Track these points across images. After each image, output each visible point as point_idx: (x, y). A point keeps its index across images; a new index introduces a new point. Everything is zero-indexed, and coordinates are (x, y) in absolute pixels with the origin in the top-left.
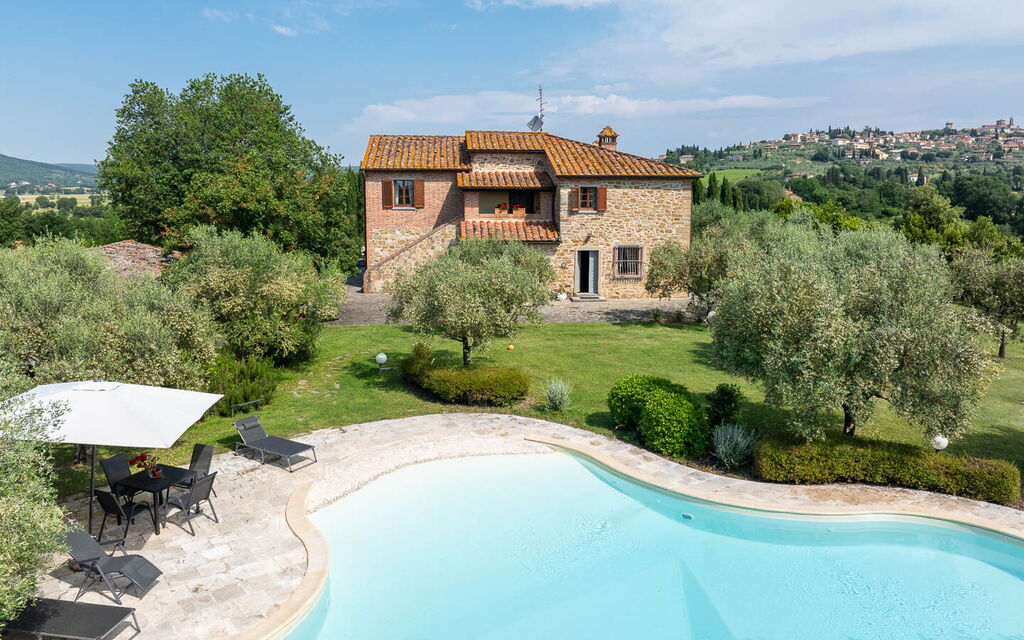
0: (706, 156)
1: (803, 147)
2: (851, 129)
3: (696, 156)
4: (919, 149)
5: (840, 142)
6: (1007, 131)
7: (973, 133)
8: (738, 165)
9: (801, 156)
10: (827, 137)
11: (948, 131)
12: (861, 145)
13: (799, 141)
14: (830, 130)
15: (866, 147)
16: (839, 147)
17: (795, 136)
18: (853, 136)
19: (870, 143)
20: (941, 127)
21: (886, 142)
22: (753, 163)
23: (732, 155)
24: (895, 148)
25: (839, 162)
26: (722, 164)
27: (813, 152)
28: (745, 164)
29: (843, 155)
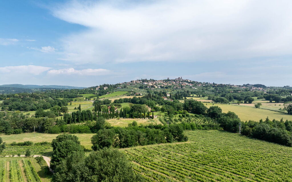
0: (111, 87)
1: (136, 84)
2: (147, 79)
3: (109, 87)
4: (164, 85)
5: (145, 83)
6: (181, 80)
7: (174, 81)
8: (121, 90)
9: (136, 87)
10: (142, 82)
11: (168, 80)
12: (150, 84)
13: (135, 83)
14: (142, 80)
15: (152, 85)
16: (145, 84)
17: (134, 81)
18: (148, 82)
19: (152, 83)
20: (167, 79)
21: (156, 83)
22: (124, 89)
23: (118, 87)
24: (158, 85)
25: (146, 89)
26: (116, 90)
27: (139, 86)
28: (122, 90)
29: (147, 87)
